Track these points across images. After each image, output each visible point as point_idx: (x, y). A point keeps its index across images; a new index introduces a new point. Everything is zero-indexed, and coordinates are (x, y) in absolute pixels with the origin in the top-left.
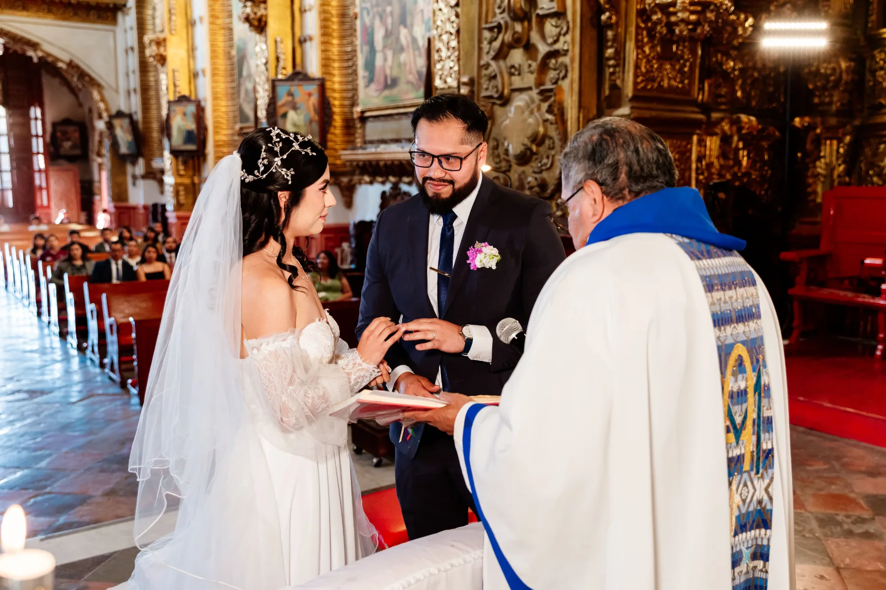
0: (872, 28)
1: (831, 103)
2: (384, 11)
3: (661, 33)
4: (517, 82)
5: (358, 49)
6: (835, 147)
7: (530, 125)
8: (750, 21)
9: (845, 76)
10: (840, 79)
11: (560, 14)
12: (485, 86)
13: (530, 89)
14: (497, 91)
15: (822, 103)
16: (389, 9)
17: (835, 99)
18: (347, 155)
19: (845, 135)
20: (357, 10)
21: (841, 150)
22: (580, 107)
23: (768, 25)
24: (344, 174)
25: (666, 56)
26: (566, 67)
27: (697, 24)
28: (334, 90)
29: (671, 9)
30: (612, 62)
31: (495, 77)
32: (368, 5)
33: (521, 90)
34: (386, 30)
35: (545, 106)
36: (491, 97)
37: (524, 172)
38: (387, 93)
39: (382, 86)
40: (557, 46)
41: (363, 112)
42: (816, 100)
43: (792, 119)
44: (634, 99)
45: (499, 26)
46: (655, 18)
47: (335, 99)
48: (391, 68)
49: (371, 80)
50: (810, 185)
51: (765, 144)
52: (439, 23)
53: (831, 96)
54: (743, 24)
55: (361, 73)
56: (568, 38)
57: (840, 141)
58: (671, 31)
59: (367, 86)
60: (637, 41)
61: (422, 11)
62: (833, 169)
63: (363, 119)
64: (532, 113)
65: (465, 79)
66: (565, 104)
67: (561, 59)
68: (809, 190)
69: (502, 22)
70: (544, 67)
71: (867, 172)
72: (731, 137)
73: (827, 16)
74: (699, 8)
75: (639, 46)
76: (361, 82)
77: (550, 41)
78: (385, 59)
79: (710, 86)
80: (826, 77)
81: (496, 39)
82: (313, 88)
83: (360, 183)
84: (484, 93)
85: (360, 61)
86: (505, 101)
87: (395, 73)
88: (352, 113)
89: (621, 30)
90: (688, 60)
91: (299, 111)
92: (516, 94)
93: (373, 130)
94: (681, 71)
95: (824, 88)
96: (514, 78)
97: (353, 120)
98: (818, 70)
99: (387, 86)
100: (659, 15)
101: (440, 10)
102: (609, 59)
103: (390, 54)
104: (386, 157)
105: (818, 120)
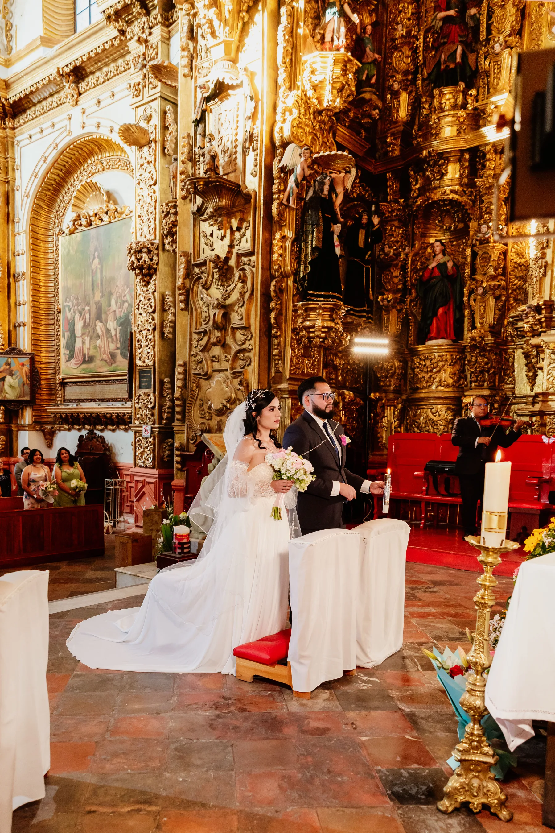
0: (411, 344)
1: (390, 386)
2: (84, 309)
3: (304, 342)
4: (216, 366)
5: (61, 333)
6: (392, 411)
7: (226, 392)
8: (349, 337)
9: (397, 371)
10: (395, 372)
11: (246, 328)
12: (194, 367)
13: (227, 370)
14: (203, 371)
15: (385, 385)
16: (87, 308)
17: (392, 383)
18: (51, 409)
19: (398, 404)
20: (61, 307)
21: (396, 413)
22: (259, 382)
23: (357, 340)
24: (47, 423)
25: (306, 355)
26: (250, 358)
27: (325, 338)
28: (41, 363)
29: (311, 330)
30: (277, 358)
31: (201, 362)
32: (70, 304)
33: (219, 371)
34: (85, 322)
35: (236, 382)
36: (200, 374)
37: (221, 420)
38: (84, 366)
39: (80, 361)
40: (244, 347)
41: (63, 379)
42: (382, 384)
43: (370, 394)
44: (290, 379)
45: (205, 332)
46: (301, 334)
47: (41, 368)
48: (89, 349)
49: (71, 357)
50: (379, 433)
51: (354, 407)
52: (140, 323)
53: (390, 381)
54: (345, 339)
55: (63, 351)
56: (252, 342)
57: (395, 407)
58: (310, 342)
59: (67, 361)
60: (291, 346)
61: (115, 311)
62: (392, 423)
63: (63, 384)
64: (227, 385)
65: (181, 362)
66: (250, 381)
67: (246, 354)
68: (379, 435)
69: (207, 329)
70: (236, 357)
71: (411, 425)
72: (339, 403)
73: (387, 336)
74: (327, 330)
75: (293, 350)
76: (63, 358)
77: (240, 343)
78: (84, 343)
79: (326, 373)
80: (388, 371)
81: (202, 339)
82: (26, 361)
83: (60, 430)
84: (193, 372)
85: (63, 343)
86: (208, 377)
87: (92, 352)
88: (55, 379)
89: (282, 340)
90: (316, 358)
91: (14, 377)
92: (216, 373)
93: (71, 392)
94: (313, 364)
95: (386, 377)
96: (214, 363)
97: (55, 383)
98: (383, 366)
99: (84, 362)
100: (304, 333)
101: (140, 314)
102: (275, 355)
103: (87, 339)
104: (85, 411)
105: (384, 395)
